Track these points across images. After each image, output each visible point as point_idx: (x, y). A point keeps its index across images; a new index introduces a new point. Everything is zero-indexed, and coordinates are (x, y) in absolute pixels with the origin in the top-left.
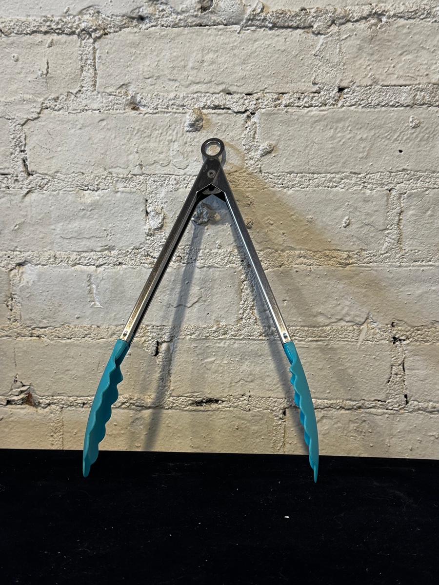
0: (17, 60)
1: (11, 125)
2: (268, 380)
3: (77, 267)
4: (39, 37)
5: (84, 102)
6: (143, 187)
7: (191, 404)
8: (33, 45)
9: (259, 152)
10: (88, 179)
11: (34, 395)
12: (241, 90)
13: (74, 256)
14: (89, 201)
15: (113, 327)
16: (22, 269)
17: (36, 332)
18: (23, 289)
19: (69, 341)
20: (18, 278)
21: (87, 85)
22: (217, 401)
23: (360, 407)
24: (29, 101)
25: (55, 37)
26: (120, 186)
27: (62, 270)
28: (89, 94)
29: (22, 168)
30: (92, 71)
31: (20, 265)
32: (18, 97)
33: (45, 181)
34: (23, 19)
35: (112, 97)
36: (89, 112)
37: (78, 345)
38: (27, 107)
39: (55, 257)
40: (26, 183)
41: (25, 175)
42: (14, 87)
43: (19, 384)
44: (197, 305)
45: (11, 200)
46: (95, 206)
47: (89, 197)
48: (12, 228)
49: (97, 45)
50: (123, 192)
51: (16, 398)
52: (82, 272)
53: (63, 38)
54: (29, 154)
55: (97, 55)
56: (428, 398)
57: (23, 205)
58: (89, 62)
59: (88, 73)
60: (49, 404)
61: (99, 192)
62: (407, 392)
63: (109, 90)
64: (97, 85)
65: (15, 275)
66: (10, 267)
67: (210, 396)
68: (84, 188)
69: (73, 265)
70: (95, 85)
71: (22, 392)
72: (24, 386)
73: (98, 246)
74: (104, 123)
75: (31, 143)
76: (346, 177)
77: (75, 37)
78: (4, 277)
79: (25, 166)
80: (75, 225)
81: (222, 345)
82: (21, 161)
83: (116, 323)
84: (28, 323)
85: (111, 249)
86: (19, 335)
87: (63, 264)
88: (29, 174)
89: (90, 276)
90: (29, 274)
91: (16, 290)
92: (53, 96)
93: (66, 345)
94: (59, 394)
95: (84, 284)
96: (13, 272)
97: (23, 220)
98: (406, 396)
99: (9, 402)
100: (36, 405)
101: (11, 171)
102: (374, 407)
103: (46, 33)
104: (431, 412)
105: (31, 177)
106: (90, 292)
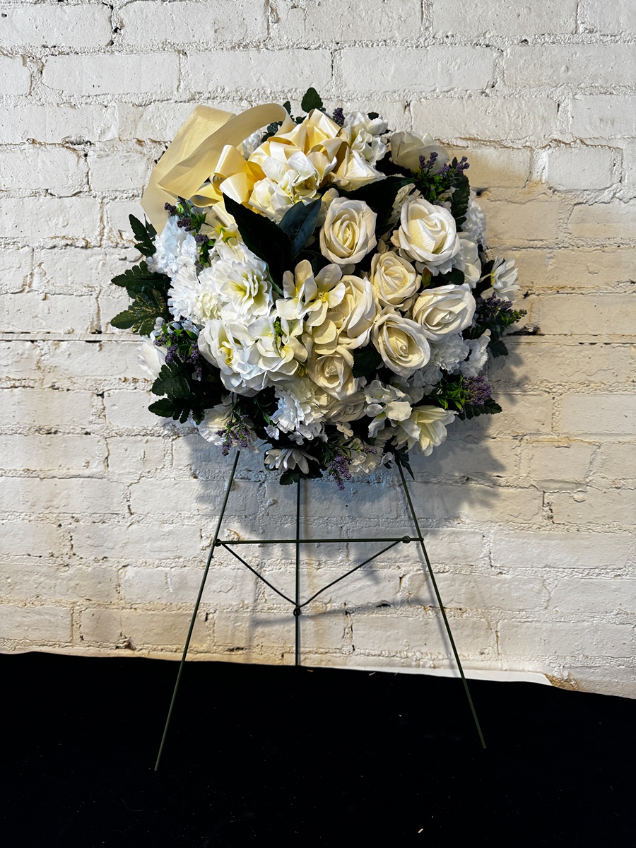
0: (126, 450)
1: (122, 487)
2: (273, 636)
3: (159, 568)
4: (139, 438)
5: (166, 474)
6: (199, 522)
7: (227, 650)
8: (136, 442)
9: (267, 504)
10: (166, 517)
11: (133, 644)
12: (257, 469)
13: (157, 562)
14: (167, 530)
15: (180, 604)
16: (126, 568)
17: (134, 606)
18: (126, 581)
19: (153, 612)
20: (123, 575)
21: (168, 464)
22: (242, 649)
23: (327, 653)
24: (133, 473)
25: (149, 437)
26: (186, 522)
27: (149, 570)
28: (168, 469)
29: (127, 511)
30: (170, 456)
31: (125, 566)
32: (126, 471)
33: (141, 518)
34: (130, 427)
35: (182, 471)
36: (168, 479)
37: (158, 615)
38: (131, 476)
39: (146, 562)
40: (130, 519)
41: (129, 514)
42: (124, 465)
43: (123, 637)
44: (231, 591)
45: (121, 529)
46: (170, 533)
47: (167, 528)
48: (121, 545)
49: (174, 442)
50: (187, 525)
51: (121, 645)
52: (162, 571)
53: (154, 438)
54: (131, 503)
55: (174, 448)
56: (366, 647)
57: (128, 532)
58: (169, 452)
59: (168, 458)
60: (141, 649)
61: (173, 525)
62: (354, 644)
63: (180, 468)
64: (174, 464)
65: (122, 573)
66: (119, 568)
67: (238, 646)
68: (164, 522)
69: (157, 567)
70: (172, 464)
71: (125, 642)
72: (126, 638)
73: (172, 555)
74: (177, 486)
75: (133, 496)
76: (317, 519)
77: (161, 437)
78: (115, 574)
79: (129, 509)
80: (158, 544)
81: (245, 615)
82: (127, 507)
83: (182, 601)
84: (129, 601)
85: (179, 558)
86: (123, 608)
87: (151, 566)
88: (132, 514)
89: (166, 574)
90: (130, 572)
91: (122, 581)
92: (147, 470)
93: (152, 614)
94: (147, 644)
95: (163, 578)
96: (120, 571)
97: (127, 540)
98: (353, 646)
99: (117, 647)
100: (134, 649)
101: (121, 512)
102: (335, 652)
103: (144, 435)
104: (368, 656)
105: (133, 516)
106: (167, 583)
